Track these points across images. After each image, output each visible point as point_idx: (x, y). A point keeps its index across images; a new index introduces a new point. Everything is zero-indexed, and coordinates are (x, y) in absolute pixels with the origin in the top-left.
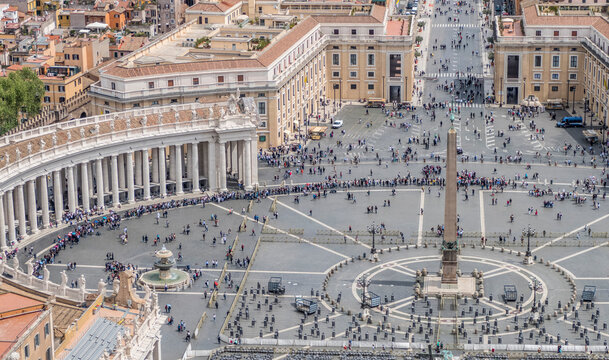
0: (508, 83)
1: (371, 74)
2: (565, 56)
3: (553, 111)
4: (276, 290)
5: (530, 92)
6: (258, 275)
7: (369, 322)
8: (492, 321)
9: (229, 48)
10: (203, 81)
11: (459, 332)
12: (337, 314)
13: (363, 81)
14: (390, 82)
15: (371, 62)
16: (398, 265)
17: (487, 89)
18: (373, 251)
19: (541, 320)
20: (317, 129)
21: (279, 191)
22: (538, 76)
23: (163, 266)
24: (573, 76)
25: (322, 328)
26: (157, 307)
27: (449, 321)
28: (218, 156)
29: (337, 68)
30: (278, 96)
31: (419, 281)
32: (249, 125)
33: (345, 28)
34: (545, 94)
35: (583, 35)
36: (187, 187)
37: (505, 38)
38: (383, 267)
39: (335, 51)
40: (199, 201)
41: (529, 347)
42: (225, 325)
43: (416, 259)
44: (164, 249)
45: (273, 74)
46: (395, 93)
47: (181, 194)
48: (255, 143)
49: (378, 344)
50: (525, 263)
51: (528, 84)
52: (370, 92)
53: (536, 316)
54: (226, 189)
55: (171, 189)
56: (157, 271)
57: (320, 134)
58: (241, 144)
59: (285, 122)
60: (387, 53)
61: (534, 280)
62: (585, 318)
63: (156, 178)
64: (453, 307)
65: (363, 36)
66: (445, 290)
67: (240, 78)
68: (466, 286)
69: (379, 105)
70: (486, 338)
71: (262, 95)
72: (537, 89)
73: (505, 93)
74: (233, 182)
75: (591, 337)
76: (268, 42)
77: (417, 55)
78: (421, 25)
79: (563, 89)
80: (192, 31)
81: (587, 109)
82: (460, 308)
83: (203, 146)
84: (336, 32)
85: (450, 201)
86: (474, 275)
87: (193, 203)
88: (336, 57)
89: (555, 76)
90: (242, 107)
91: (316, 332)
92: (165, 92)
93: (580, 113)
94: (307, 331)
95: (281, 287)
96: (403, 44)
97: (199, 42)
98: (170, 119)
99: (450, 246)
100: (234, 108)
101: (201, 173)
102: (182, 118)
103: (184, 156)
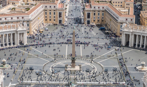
0: (87, 19)
1: (54, 17)
2: (101, 13)
3: (98, 26)
4: (31, 69)
5: (93, 22)
6: (27, 65)
7: (54, 77)
8: (83, 77)
9: (20, 10)
10: (14, 18)
11: (76, 79)
12: (46, 75)
13: (53, 19)
14: (59, 19)
15: (54, 14)
16: (61, 63)
17: (82, 21)
18: (55, 60)
19: (95, 76)
20: (42, 30)
21: (32, 45)
22: (94, 18)
23: (4, 63)
24: (103, 18)
25: (43, 79)
26: (2, 73)
27: (73, 77)
28: (17, 37)
29: (46, 15)
30: (32, 22)
31: (66, 67)
32: (25, 29)
33: (48, 6)
34: (96, 22)
35: (105, 8)
36: (10, 44)
37: (87, 9)
38: (57, 64)
39: (46, 11)
40: (12, 48)
41: (93, 83)
42: (19, 78)
43: (66, 62)
44: (4, 59)
45: (31, 16)
46: (60, 21)
47: (8, 46)
48: (26, 33)
49: (56, 82)
50: (91, 63)
51: (92, 19)
52: (54, 21)
53: (94, 75)
54: (19, 45)
55: (6, 45)
56: (2, 65)
57: (42, 31)
58: (23, 34)
59: (34, 28)
60: (58, 12)
61: (94, 67)
62: (105, 75)
63: (2, 42)
64: (74, 73)
65: (53, 8)
66: (72, 69)
67: (23, 18)
68: (77, 68)
69: (56, 24)
70: (82, 81)
71: (28, 22)
72: (94, 21)
73: (86, 22)
74: (21, 43)
75: (107, 80)
76: (30, 9)
77: (66, 12)
78: (67, 5)
79: (100, 21)
80: (11, 6)
81: (106, 26)
82: (76, 73)
83: (14, 34)
84: (46, 7)
85: (73, 47)
86: (79, 66)
87: (11, 48)
88: (46, 13)
89: (99, 18)
90: (23, 25)
91: (41, 79)
92: (4, 21)
93: (104, 27)
94: (39, 79)
95: (33, 68)
96: (62, 10)
97: (13, 9)
98: (5, 28)
99: (73, 58)
100: (21, 25)
101: (13, 41)
102: (8, 27)
103: (9, 36)
